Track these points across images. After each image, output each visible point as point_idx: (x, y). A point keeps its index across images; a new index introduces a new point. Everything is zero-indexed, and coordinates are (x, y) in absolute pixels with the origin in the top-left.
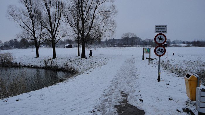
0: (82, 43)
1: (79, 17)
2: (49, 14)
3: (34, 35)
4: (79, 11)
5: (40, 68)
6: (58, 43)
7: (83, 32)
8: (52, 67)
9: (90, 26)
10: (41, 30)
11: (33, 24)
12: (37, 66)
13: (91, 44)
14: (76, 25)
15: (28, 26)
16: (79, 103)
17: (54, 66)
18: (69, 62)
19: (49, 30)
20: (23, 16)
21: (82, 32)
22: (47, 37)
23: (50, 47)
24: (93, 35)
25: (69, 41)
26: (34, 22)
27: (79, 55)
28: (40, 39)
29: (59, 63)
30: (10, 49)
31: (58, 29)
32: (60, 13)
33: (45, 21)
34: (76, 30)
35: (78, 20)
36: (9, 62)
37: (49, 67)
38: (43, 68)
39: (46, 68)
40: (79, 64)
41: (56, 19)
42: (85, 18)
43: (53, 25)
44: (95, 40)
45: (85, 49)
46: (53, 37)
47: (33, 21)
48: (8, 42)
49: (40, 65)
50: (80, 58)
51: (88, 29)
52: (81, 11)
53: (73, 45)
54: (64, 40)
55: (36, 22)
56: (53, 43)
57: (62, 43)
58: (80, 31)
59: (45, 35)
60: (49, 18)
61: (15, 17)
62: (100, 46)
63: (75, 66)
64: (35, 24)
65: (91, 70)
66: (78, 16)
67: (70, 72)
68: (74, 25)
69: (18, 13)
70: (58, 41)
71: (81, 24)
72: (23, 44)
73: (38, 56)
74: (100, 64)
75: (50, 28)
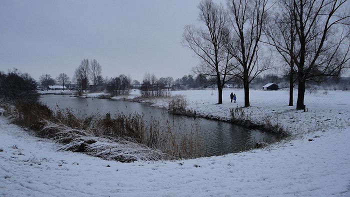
0: (300, 82)
1: (294, 33)
2: (241, 33)
3: (217, 69)
4: (294, 21)
5: (224, 121)
6: (252, 82)
7: (303, 60)
8: (242, 121)
9: (318, 47)
10: (228, 60)
11: (216, 51)
12: (219, 118)
13: (318, 83)
14: (288, 49)
15: (209, 55)
16: (297, 192)
17: (246, 119)
18: (273, 115)
19: (240, 60)
20: (203, 40)
21: (299, 60)
22: (237, 71)
23: (239, 87)
24: (325, 65)
25: (274, 78)
26: (217, 47)
27: (291, 104)
28: (225, 75)
29: (254, 115)
30: (183, 89)
31: (255, 57)
32: (259, 29)
33: (234, 45)
34: (289, 57)
35: (293, 39)
36: (182, 109)
37: (238, 121)
38: (228, 122)
39: (233, 123)
40: (293, 120)
41: (252, 41)
42: (307, 33)
43: (246, 52)
44: (327, 75)
45: (305, 93)
46: (246, 71)
47: (215, 46)
48: (181, 80)
49: (223, 116)
50: (293, 110)
51: (314, 54)
52: (298, 22)
53: (279, 85)
54: (262, 76)
55: (221, 47)
56: (245, 82)
57: (260, 82)
58: (297, 58)
59: (233, 67)
60: (240, 40)
61: (193, 42)
62: (337, 87)
63: (284, 123)
64: (219, 50)
65: (319, 133)
66: (292, 32)
67: (274, 133)
68: (284, 49)
69: (196, 36)
70: (254, 78)
71: (297, 46)
72: (200, 82)
73: (220, 102)
74: (339, 124)
75: (242, 55)
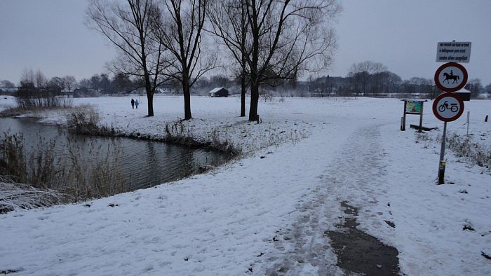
0: (252, 85)
1: (246, 22)
2: (178, 16)
3: (144, 66)
4: (245, 7)
5: (157, 140)
6: (195, 85)
7: (256, 59)
8: (181, 139)
9: (272, 43)
10: (160, 54)
11: (142, 39)
12: (149, 137)
13: (274, 87)
14: (239, 42)
15: (131, 43)
16: (243, 220)
17: (187, 136)
18: (221, 129)
19: (176, 54)
20: (119, 21)
21: (251, 58)
22: (173, 70)
23: (177, 93)
24: (280, 65)
25: (221, 81)
26: (144, 35)
27: (243, 114)
28: (156, 75)
29: (198, 131)
30: (93, 95)
32: (202, 12)
33: (168, 32)
34: (240, 53)
35: (244, 31)
36: (91, 125)
37: (175, 139)
38: (162, 141)
39: (170, 141)
40: (244, 135)
41: (193, 28)
42: (261, 24)
43: (186, 43)
44: (283, 78)
45: (259, 101)
46: (186, 70)
47: (141, 32)
48: (89, 81)
49: (155, 134)
50: (245, 122)
51: (268, 51)
52: (250, 8)
53: (229, 90)
54: (209, 78)
55: (149, 34)
56: (184, 85)
57: (206, 85)
58: (249, 55)
59: (168, 64)
60: (177, 26)
61: (105, 23)
62: (294, 93)
63: (235, 139)
64: (147, 39)
65: (272, 148)
66: (243, 21)
67: (222, 152)
68: (233, 42)
69: (110, 14)
70: (196, 79)
71: (250, 39)
72: (120, 85)
73: (151, 113)
74: (294, 137)
75: (179, 48)
